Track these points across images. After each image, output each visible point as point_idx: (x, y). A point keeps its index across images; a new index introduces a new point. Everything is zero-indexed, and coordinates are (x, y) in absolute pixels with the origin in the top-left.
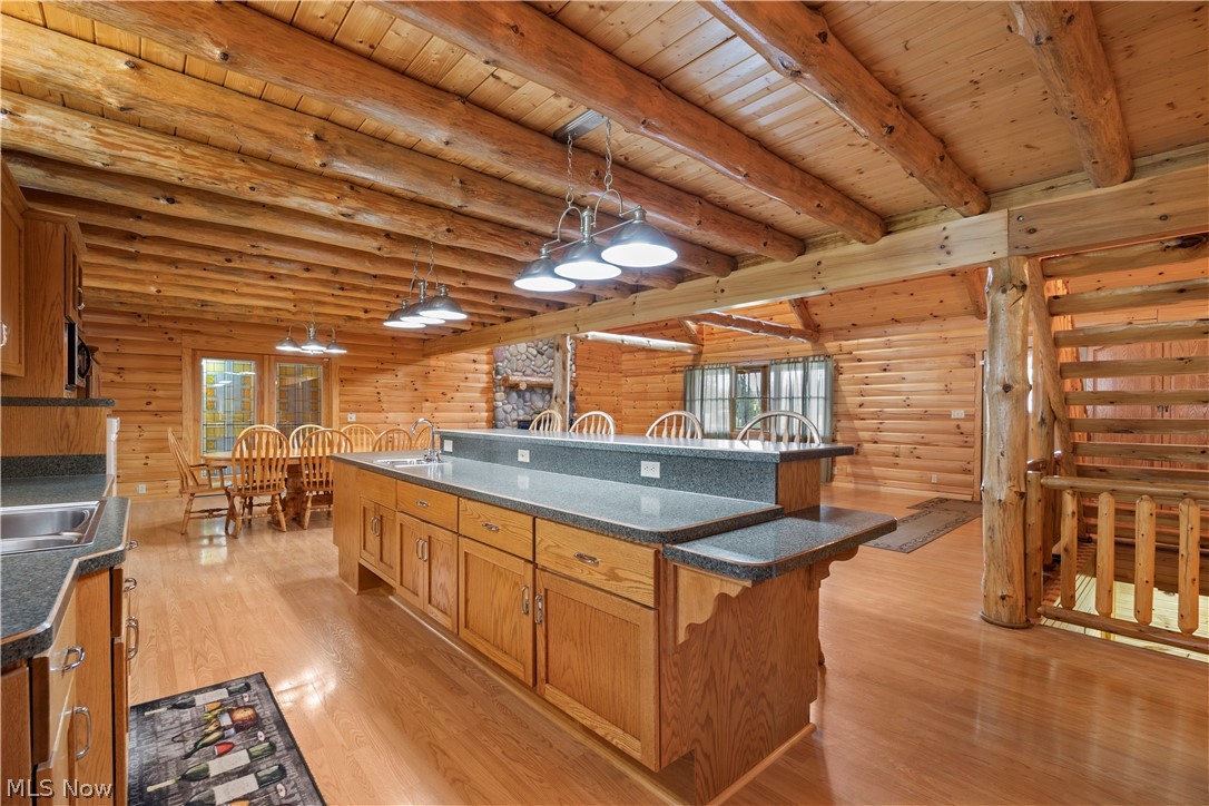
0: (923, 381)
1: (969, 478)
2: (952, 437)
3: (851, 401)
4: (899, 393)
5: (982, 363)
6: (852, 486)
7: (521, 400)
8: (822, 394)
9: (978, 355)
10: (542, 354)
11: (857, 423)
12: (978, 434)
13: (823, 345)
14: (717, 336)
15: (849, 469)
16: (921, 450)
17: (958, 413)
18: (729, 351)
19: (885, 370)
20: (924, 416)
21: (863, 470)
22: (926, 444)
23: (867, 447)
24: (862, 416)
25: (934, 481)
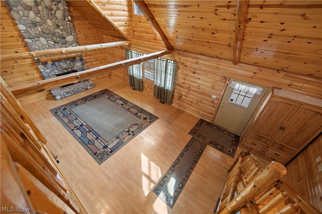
0: (206, 82)
1: (211, 116)
2: (210, 103)
3: (181, 81)
4: (197, 83)
5: (228, 82)
6: (177, 107)
7: (54, 66)
8: (172, 73)
9: (228, 79)
10: (58, 43)
11: (182, 89)
12: (218, 105)
13: (174, 55)
14: (136, 38)
15: (177, 101)
16: (199, 103)
17: (214, 97)
18: (141, 46)
19: (194, 73)
20: (203, 94)
21: (181, 103)
22: (201, 102)
23: (183, 97)
24: (183, 87)
25: (201, 113)
